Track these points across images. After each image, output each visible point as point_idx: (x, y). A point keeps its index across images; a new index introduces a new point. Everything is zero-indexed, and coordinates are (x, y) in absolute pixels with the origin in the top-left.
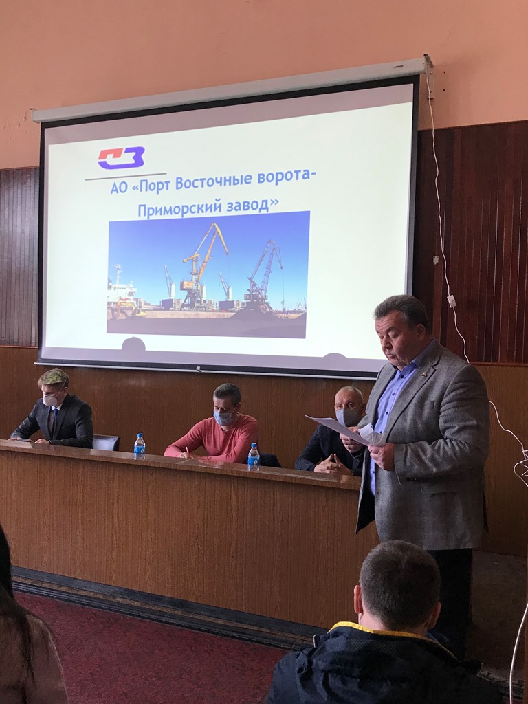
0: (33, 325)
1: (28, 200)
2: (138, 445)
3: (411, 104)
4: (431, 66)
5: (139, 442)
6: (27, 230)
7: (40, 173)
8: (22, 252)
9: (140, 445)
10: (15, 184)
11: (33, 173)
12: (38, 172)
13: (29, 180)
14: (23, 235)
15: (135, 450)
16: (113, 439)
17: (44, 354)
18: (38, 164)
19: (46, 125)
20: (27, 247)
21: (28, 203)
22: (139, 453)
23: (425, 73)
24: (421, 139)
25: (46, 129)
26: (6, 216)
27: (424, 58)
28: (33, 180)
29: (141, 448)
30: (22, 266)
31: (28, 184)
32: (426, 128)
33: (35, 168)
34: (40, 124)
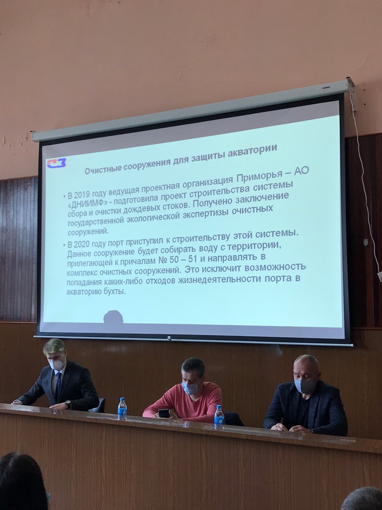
0: (33, 304)
1: (29, 203)
2: (121, 407)
3: (338, 117)
4: (353, 86)
5: (121, 405)
6: (28, 227)
7: (39, 181)
8: (24, 245)
9: (123, 407)
10: (18, 190)
11: (33, 181)
12: (37, 180)
13: (30, 187)
14: (25, 231)
15: (119, 411)
17: (42, 329)
19: (43, 143)
20: (28, 241)
21: (29, 205)
22: (122, 414)
23: (348, 92)
24: (347, 144)
25: (43, 147)
26: (11, 217)
27: (346, 80)
28: (33, 187)
30: (24, 256)
31: (29, 190)
32: (351, 135)
33: (35, 177)
34: (39, 143)
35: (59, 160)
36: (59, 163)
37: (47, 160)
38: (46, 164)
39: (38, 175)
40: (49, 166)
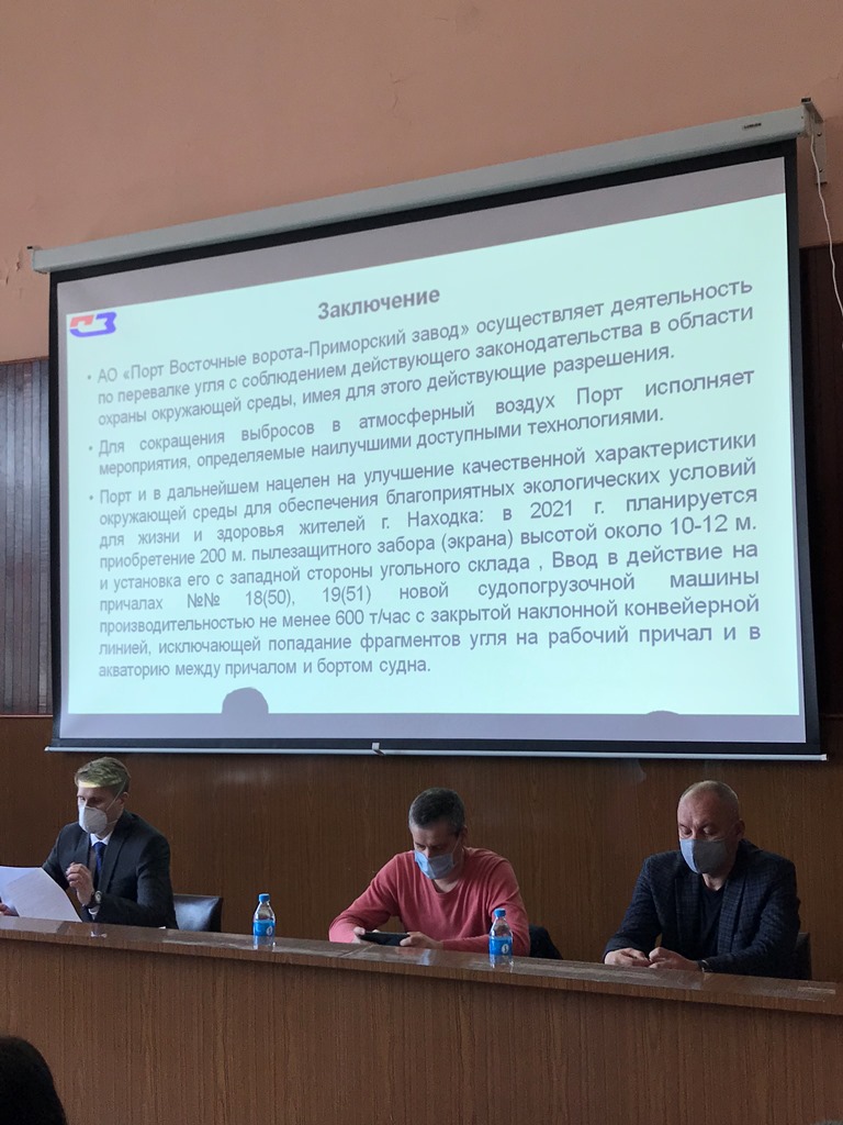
0: (42, 671)
1: (28, 423)
2: (261, 917)
4: (818, 120)
5: (262, 912)
6: (27, 483)
8: (18, 527)
9: (265, 918)
10: (1, 393)
11: (36, 367)
12: (46, 367)
13: (29, 385)
14: (19, 492)
15: (256, 928)
16: (207, 903)
17: (65, 729)
18: (45, 352)
19: (59, 276)
20: (28, 516)
21: (27, 429)
22: (263, 935)
23: (806, 136)
24: (806, 264)
25: (59, 285)
27: (802, 107)
28: (36, 385)
29: (267, 926)
30: (18, 554)
31: (27, 390)
32: (816, 241)
33: (41, 360)
34: (48, 276)
35: (100, 317)
36: (100, 325)
37: (69, 318)
38: (69, 328)
39: (47, 354)
40: (76, 333)
